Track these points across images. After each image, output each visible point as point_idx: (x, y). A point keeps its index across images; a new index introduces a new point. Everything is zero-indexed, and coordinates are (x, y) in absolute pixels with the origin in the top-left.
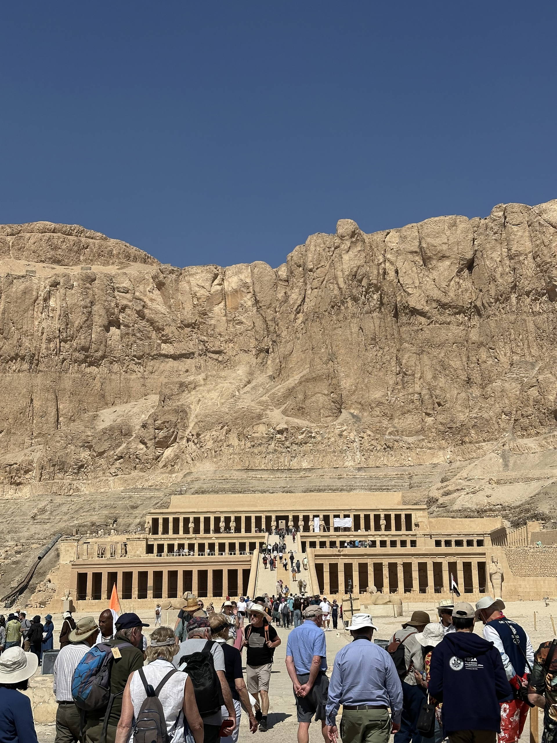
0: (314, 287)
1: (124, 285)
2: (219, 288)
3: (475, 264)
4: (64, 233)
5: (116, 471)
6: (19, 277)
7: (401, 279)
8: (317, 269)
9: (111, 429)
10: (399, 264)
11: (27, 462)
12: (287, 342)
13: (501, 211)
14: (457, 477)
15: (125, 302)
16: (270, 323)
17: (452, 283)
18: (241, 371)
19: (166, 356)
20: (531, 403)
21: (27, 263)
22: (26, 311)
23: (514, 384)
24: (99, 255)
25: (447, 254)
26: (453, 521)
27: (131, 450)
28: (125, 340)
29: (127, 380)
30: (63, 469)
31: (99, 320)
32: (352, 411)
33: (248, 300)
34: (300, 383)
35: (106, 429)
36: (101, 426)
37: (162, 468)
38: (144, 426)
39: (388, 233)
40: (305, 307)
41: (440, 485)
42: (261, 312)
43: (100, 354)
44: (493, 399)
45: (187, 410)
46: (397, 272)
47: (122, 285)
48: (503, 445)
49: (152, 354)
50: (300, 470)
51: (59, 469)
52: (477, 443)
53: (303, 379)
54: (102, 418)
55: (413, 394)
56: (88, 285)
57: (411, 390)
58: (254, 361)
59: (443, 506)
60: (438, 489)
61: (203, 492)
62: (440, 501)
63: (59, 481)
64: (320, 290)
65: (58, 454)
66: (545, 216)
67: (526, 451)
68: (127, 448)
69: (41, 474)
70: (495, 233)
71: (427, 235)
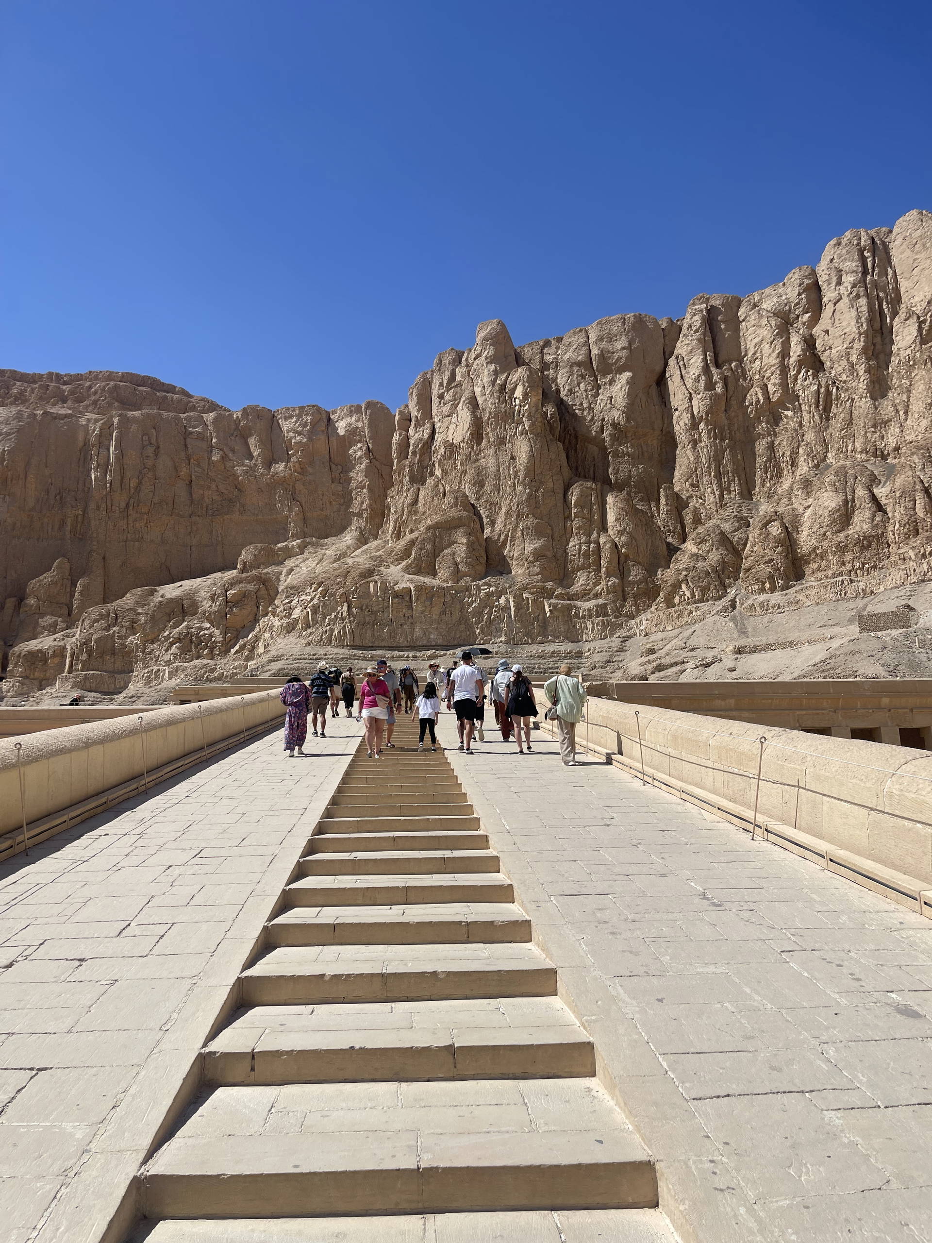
0: (446, 415)
1: (199, 429)
3: (667, 375)
4: (135, 383)
5: (172, 658)
6: (62, 417)
8: (450, 390)
9: (170, 604)
11: (56, 649)
12: (408, 490)
13: (702, 303)
14: (668, 647)
15: (199, 452)
18: (349, 536)
20: (771, 543)
23: (736, 524)
25: (629, 365)
27: (193, 630)
31: (164, 474)
32: (501, 569)
33: (358, 450)
34: (428, 528)
35: (160, 603)
36: (158, 599)
37: (234, 654)
38: (213, 598)
41: (644, 659)
42: (376, 463)
45: (274, 579)
47: (196, 430)
48: (733, 606)
51: (95, 658)
52: (688, 604)
53: (431, 528)
56: (150, 429)
60: (642, 664)
63: (96, 673)
64: (455, 415)
65: (95, 637)
66: (764, 306)
67: (769, 611)
68: (187, 627)
69: (71, 662)
70: (696, 331)
71: (600, 339)
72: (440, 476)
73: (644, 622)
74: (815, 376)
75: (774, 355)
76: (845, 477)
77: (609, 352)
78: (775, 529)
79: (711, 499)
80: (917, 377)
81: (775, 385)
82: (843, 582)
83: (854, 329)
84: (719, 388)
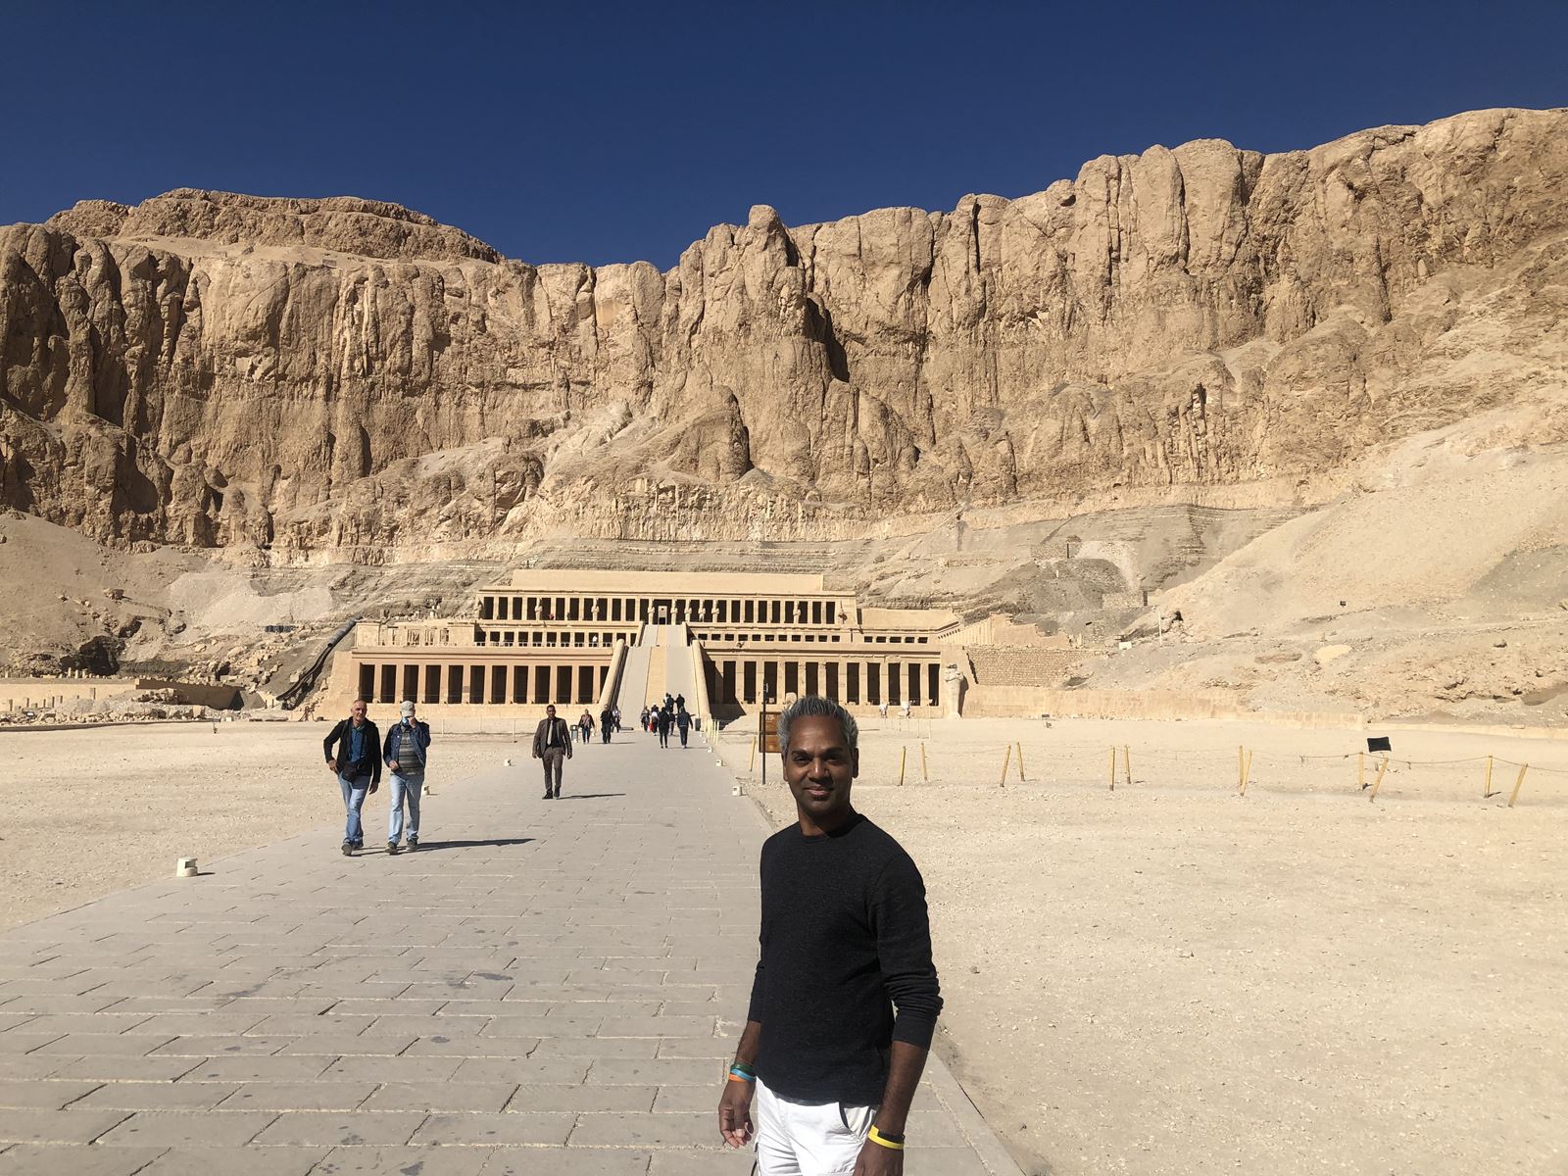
0: (717, 298)
1: (458, 285)
2: (587, 295)
3: (932, 276)
4: (379, 213)
5: (442, 536)
6: (314, 268)
7: (833, 291)
8: (721, 273)
9: (437, 480)
10: (831, 270)
11: (322, 520)
12: (677, 372)
13: (970, 204)
14: (897, 555)
15: (458, 309)
16: (655, 347)
17: (902, 299)
18: (615, 410)
19: (515, 386)
20: (998, 461)
21: (325, 251)
22: (321, 316)
23: (976, 438)
24: (425, 246)
25: (897, 261)
26: (889, 613)
27: (463, 508)
28: (458, 362)
29: (460, 417)
30: (370, 530)
31: (421, 333)
32: (761, 467)
33: (625, 314)
34: (694, 426)
35: (429, 479)
36: (424, 475)
37: (505, 533)
38: (481, 477)
39: (819, 228)
40: (702, 326)
41: (872, 567)
42: (644, 331)
43: (423, 377)
44: (948, 456)
45: (540, 458)
46: (827, 282)
47: (454, 286)
48: (958, 518)
49: (494, 382)
50: (690, 542)
51: (364, 531)
52: (923, 513)
53: (697, 422)
54: (424, 465)
55: (843, 446)
56: (406, 283)
57: (839, 443)
58: (632, 397)
59: (876, 593)
60: (871, 572)
61: (559, 567)
62: (872, 588)
63: (365, 547)
64: (724, 302)
65: (363, 511)
66: (1028, 214)
67: (988, 525)
68: (456, 505)
69: (341, 536)
70: (961, 234)
71: (871, 233)
72: (708, 364)
73: (887, 525)
74: (1064, 292)
75: (1030, 266)
76: (1067, 405)
77: (877, 247)
78: (1003, 447)
79: (964, 407)
80: (1141, 312)
81: (1029, 297)
82: (1048, 504)
83: (1095, 258)
84: (978, 295)
